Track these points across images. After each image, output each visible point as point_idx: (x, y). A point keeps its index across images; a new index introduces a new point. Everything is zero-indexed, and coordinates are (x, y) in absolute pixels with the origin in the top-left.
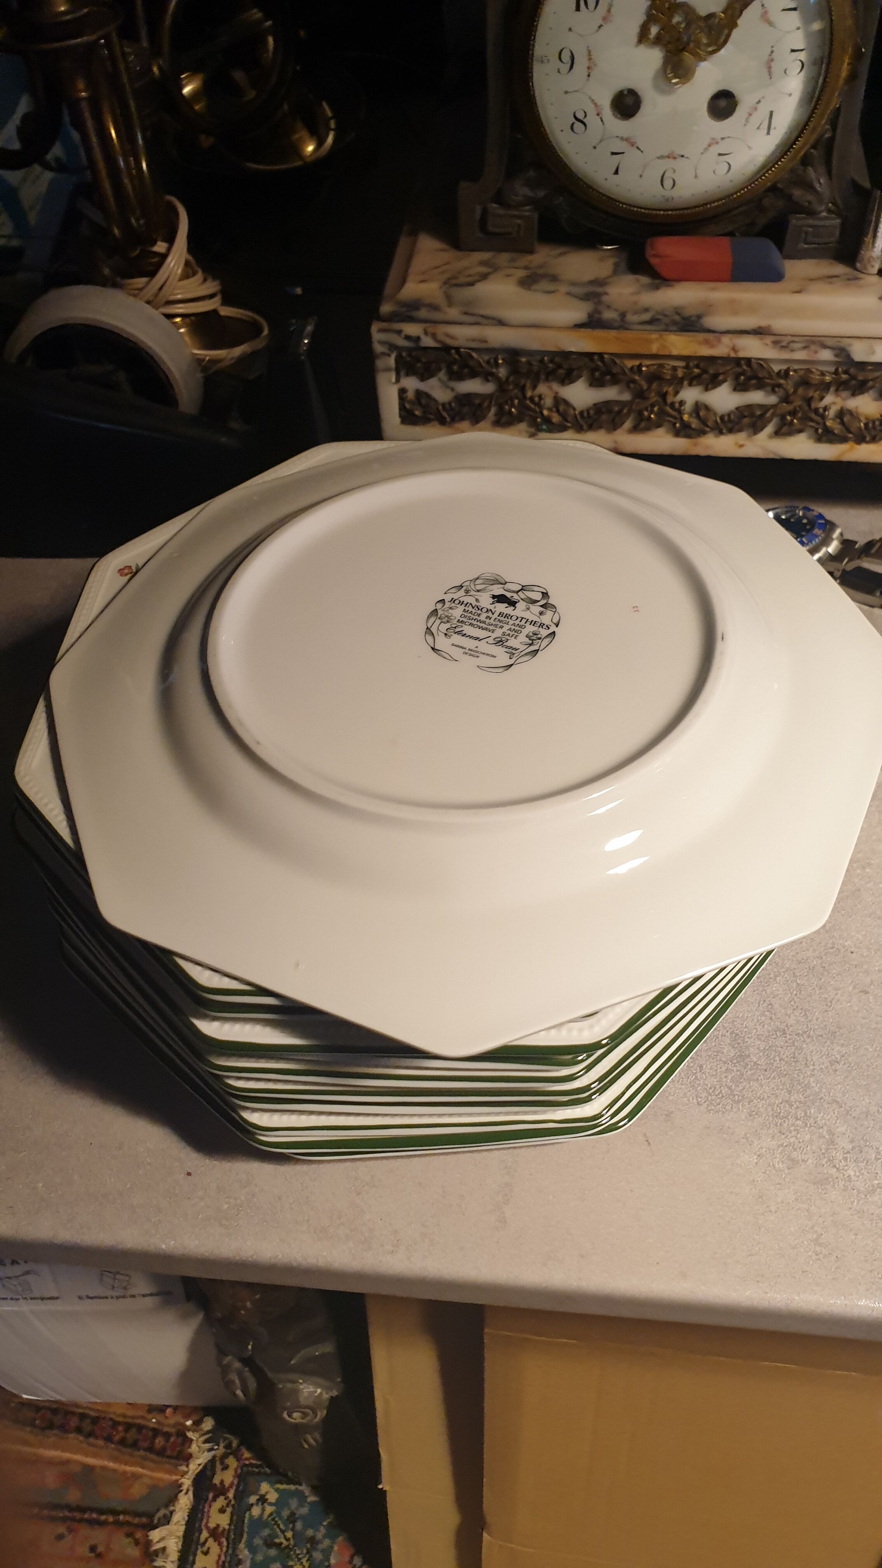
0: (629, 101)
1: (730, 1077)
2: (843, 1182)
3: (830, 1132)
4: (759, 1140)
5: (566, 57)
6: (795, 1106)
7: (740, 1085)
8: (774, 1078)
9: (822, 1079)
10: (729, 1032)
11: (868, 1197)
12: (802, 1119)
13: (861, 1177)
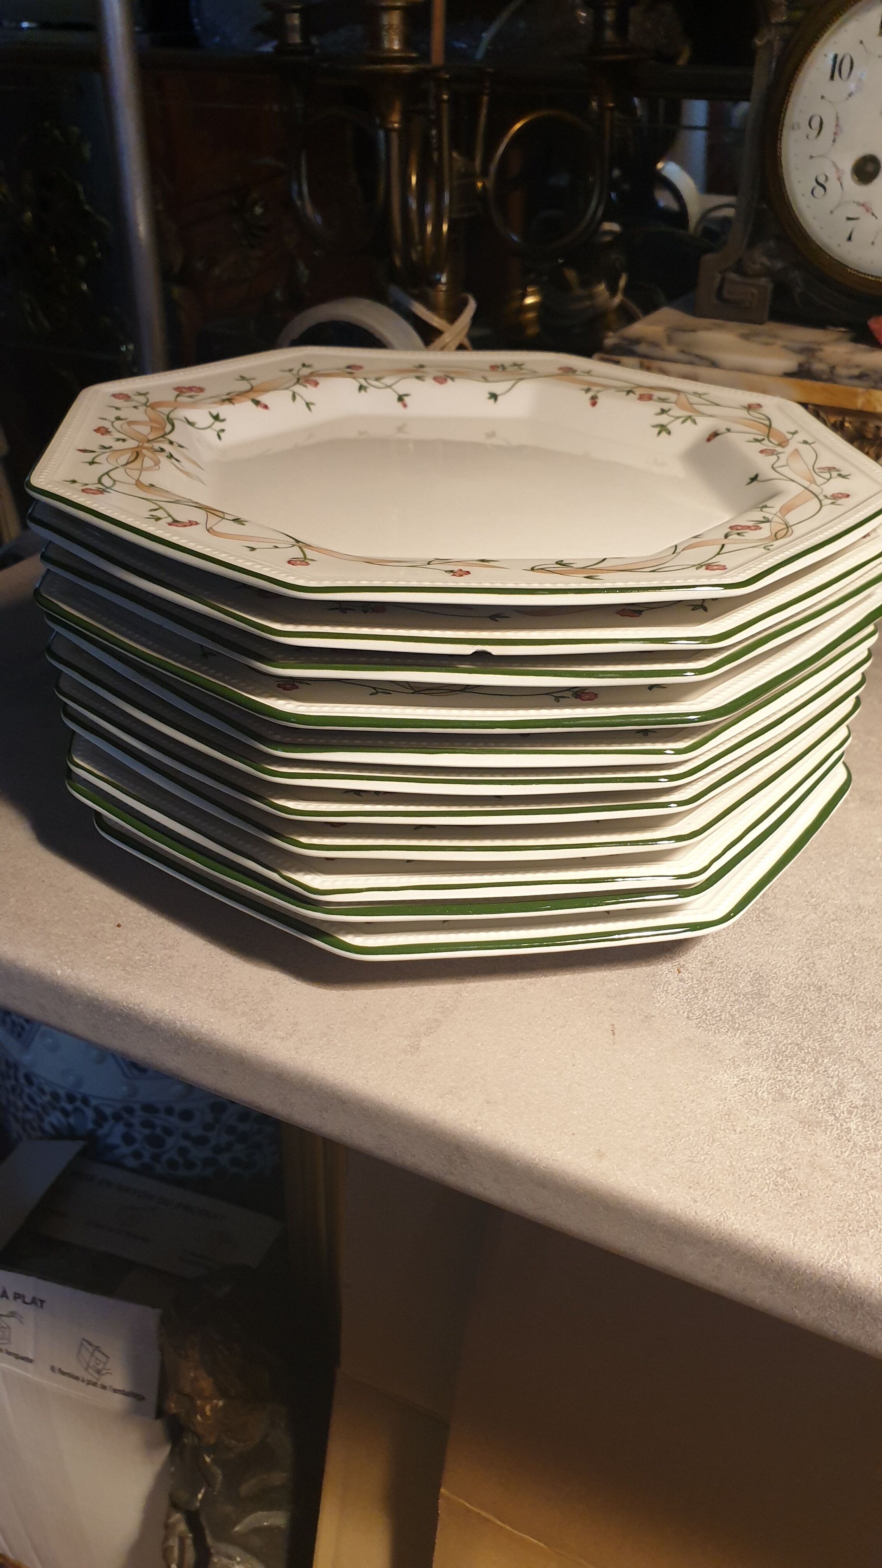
0: (870, 168)
1: (736, 1007)
2: (839, 1131)
3: (840, 1084)
4: (749, 1066)
5: (816, 123)
6: (806, 1051)
7: (746, 1017)
8: (791, 1021)
9: (850, 1038)
10: (753, 972)
11: (865, 1153)
12: (810, 1064)
13: (863, 1133)
